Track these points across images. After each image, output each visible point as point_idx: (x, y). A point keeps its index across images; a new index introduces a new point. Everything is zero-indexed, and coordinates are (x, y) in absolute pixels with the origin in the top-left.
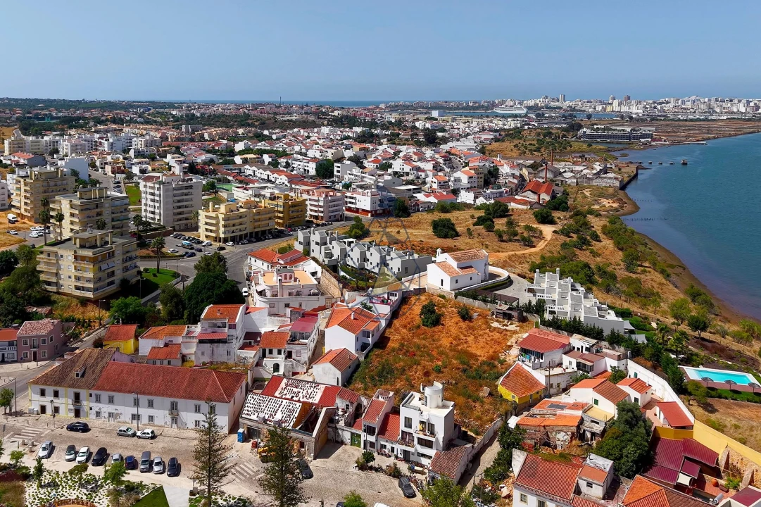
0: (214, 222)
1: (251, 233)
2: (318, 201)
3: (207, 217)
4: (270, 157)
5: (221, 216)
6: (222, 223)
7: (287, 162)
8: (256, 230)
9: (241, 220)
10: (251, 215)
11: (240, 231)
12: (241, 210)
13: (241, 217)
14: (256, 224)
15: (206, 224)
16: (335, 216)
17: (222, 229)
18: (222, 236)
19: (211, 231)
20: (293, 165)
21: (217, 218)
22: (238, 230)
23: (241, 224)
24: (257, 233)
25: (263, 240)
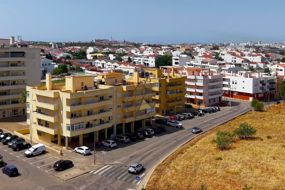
0: (51, 107)
1: (119, 125)
2: (195, 80)
3: (40, 98)
4: (114, 56)
5: (65, 97)
6: (66, 109)
7: (129, 59)
8: (128, 121)
9: (103, 103)
10: (119, 95)
11: (102, 122)
12: (102, 87)
13: (102, 99)
14: (127, 110)
15: (39, 110)
16: (214, 99)
17: (66, 122)
18: (67, 134)
19: (47, 124)
20: (134, 61)
21: (56, 100)
22: (98, 122)
23: (102, 111)
24: (128, 125)
25: (142, 139)
